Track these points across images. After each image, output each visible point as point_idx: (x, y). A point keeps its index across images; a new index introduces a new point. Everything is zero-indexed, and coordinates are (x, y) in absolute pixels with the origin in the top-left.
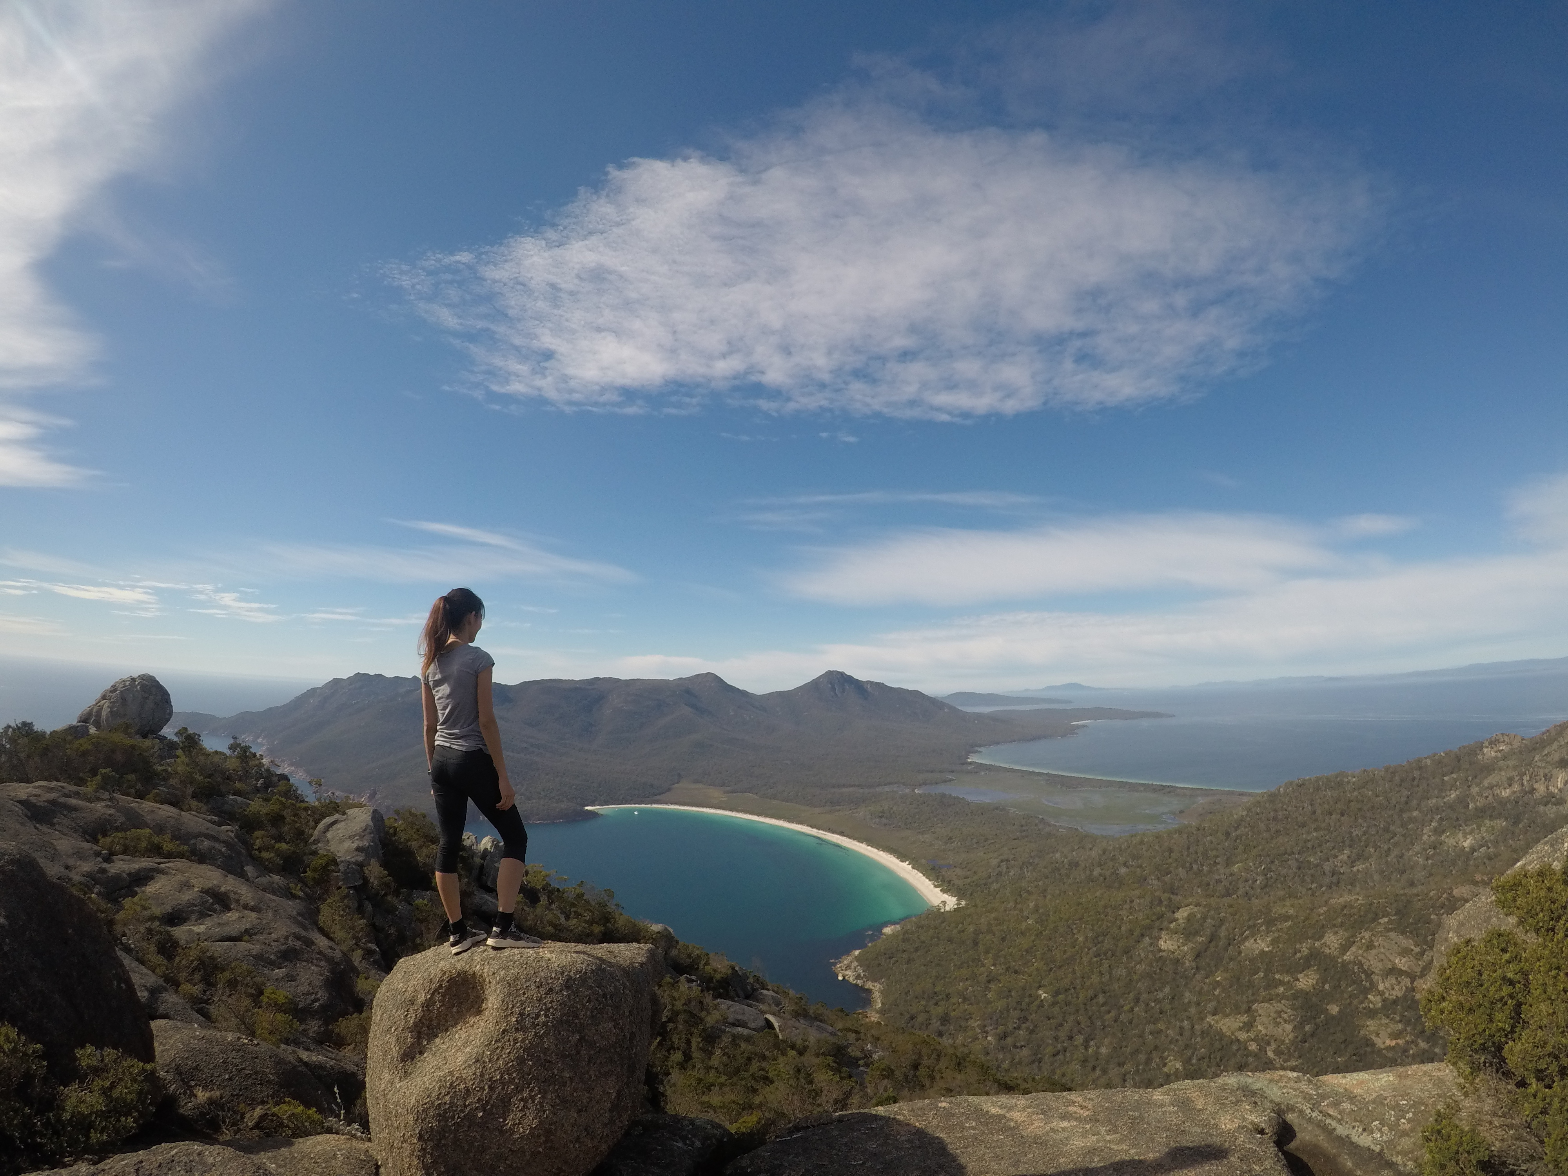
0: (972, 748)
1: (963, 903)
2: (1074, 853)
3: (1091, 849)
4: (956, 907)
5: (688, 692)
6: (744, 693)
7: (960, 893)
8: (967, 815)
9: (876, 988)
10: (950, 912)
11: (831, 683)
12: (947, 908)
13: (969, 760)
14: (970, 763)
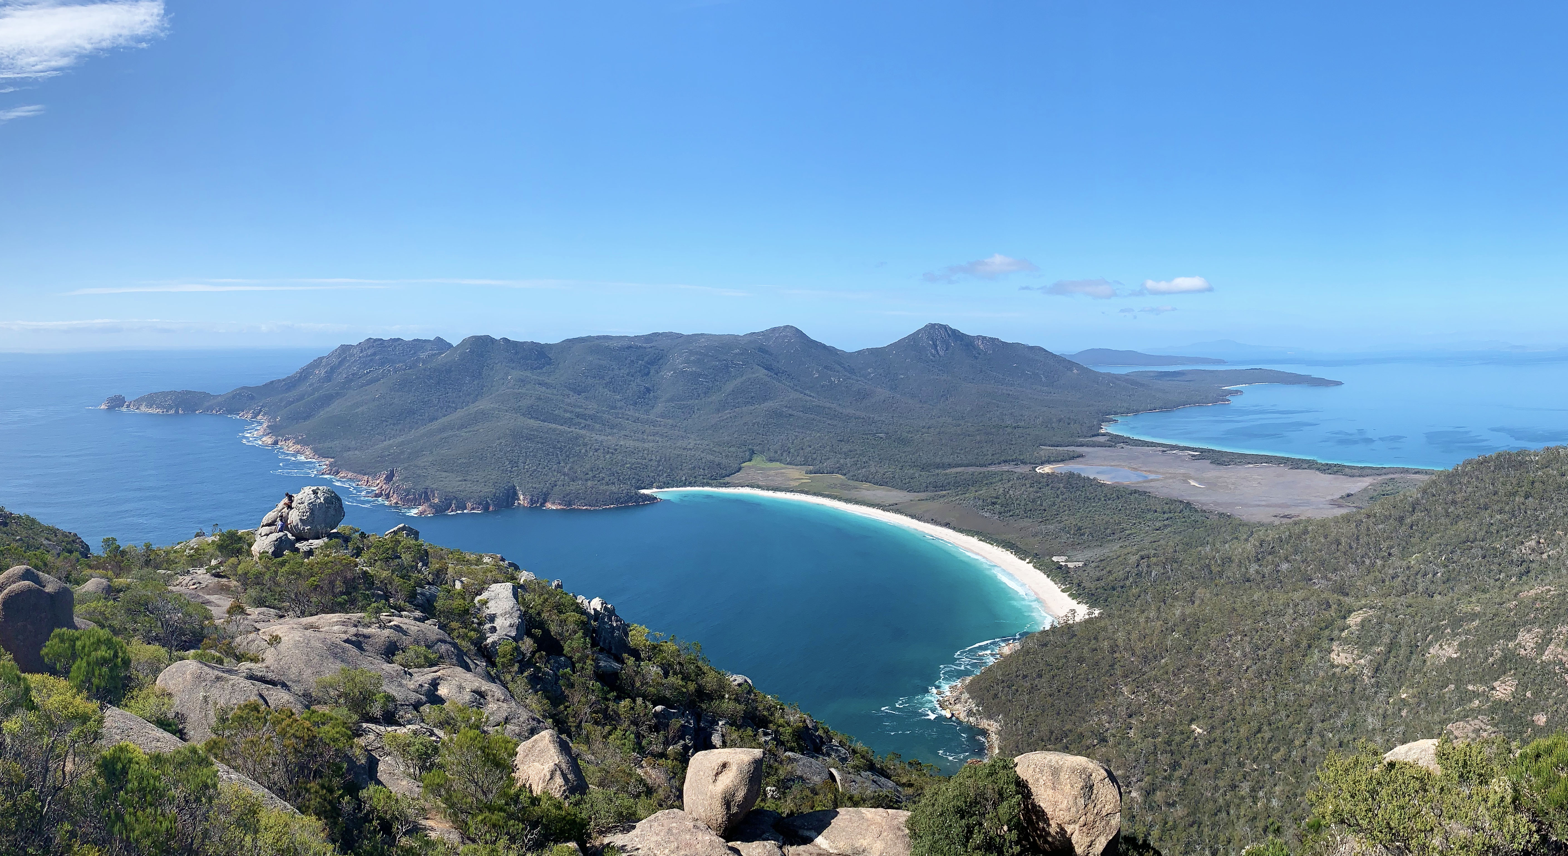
0: (1105, 416)
1: (1097, 612)
2: (1227, 545)
3: (1247, 540)
4: (1087, 617)
5: (762, 350)
6: (830, 351)
7: (1092, 599)
8: (1100, 499)
9: (992, 726)
10: (1080, 624)
11: (932, 339)
12: (1077, 619)
13: (1102, 431)
14: (1104, 435)
